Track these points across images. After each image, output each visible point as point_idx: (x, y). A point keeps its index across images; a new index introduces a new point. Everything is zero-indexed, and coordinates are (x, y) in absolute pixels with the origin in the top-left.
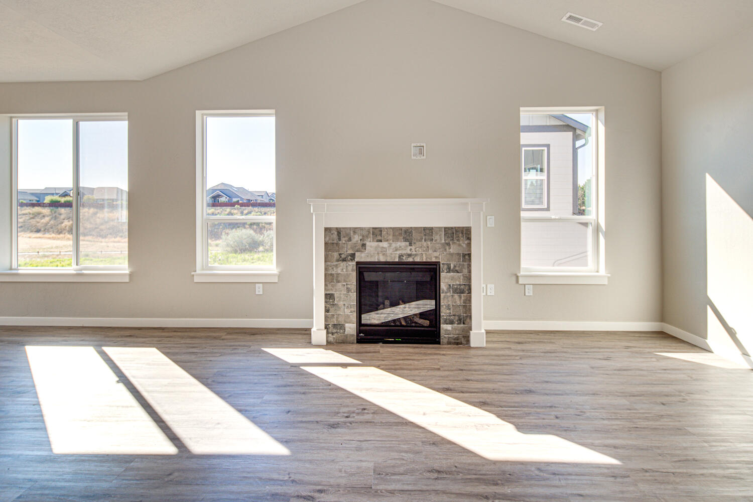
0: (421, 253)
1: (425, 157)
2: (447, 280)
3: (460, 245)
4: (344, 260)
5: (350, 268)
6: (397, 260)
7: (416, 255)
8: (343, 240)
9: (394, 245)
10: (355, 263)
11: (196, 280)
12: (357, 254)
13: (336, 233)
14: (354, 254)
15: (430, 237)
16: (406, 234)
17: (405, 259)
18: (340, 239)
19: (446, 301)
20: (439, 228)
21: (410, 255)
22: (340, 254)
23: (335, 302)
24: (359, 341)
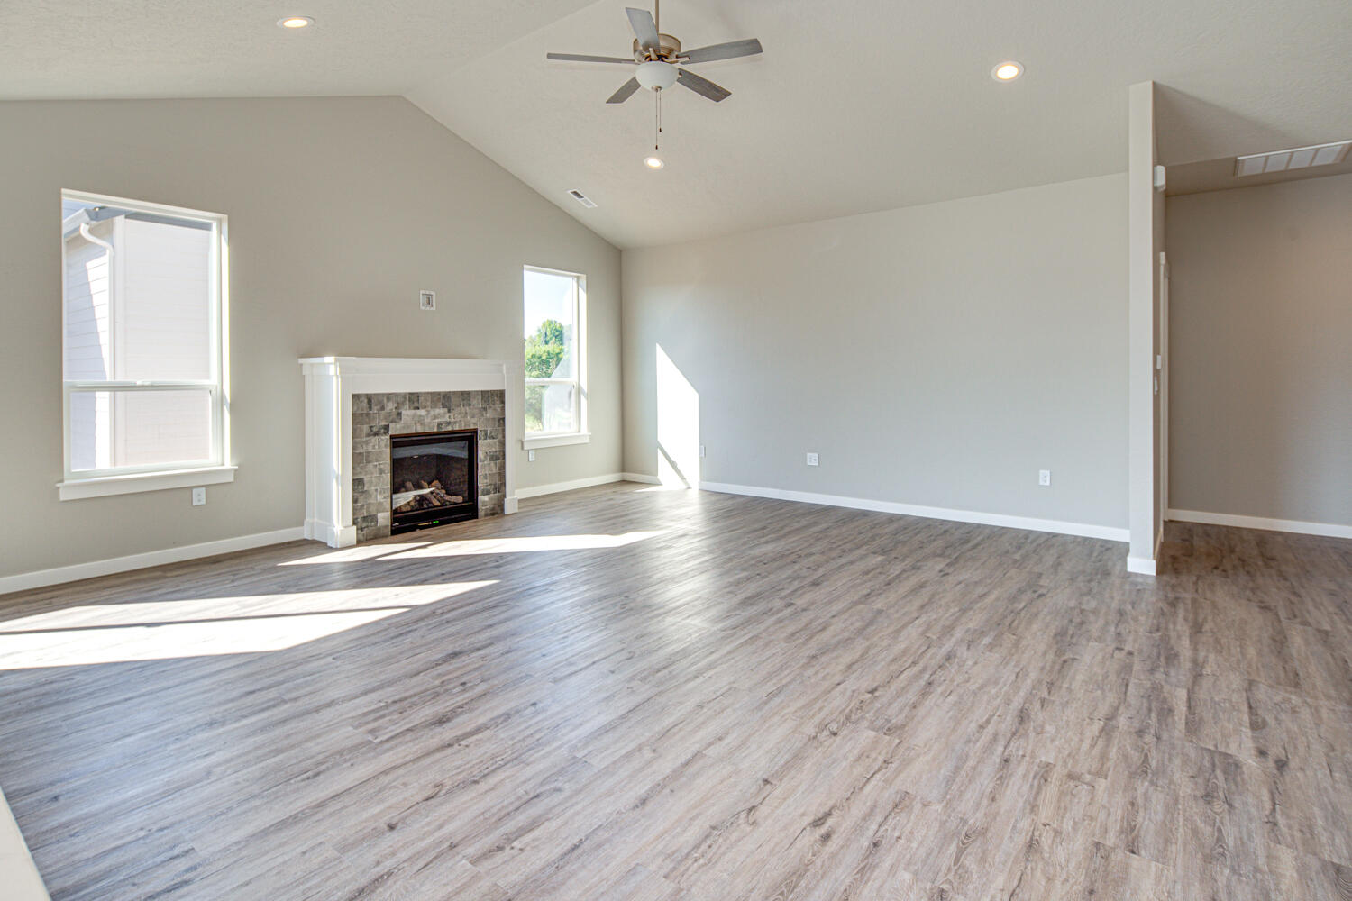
0: (460, 421)
1: (434, 308)
2: (483, 448)
3: (495, 409)
4: (376, 434)
5: (383, 444)
6: (435, 430)
8: (375, 409)
9: (432, 413)
10: (388, 437)
11: (65, 496)
12: (392, 426)
13: (366, 401)
14: (388, 426)
15: (468, 402)
16: (445, 399)
18: (370, 408)
19: (483, 470)
20: (476, 391)
21: (449, 423)
22: (371, 427)
23: (366, 488)
24: (394, 532)
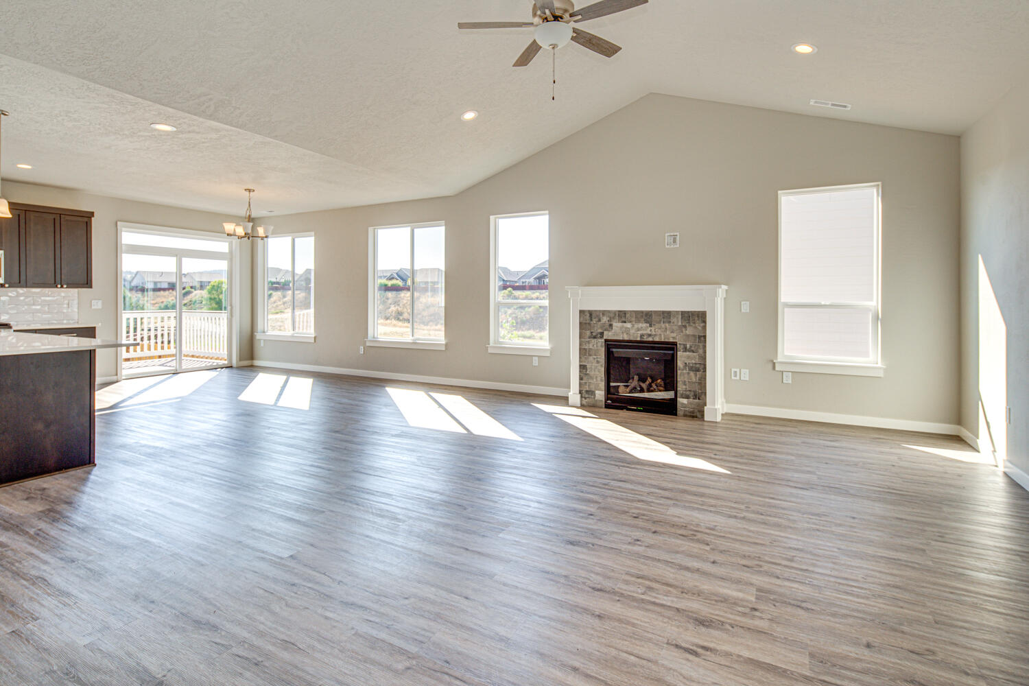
0: (660, 333)
1: (678, 246)
2: (683, 359)
3: (696, 327)
4: (595, 337)
5: (599, 344)
6: (639, 339)
7: (655, 335)
8: (594, 321)
9: (636, 326)
10: (603, 340)
11: (490, 351)
12: (605, 333)
13: (588, 315)
14: (603, 333)
15: (669, 320)
16: (647, 317)
17: (645, 339)
18: (591, 320)
19: (682, 377)
20: (677, 311)
21: (650, 335)
22: (592, 333)
23: (588, 372)
24: (607, 406)
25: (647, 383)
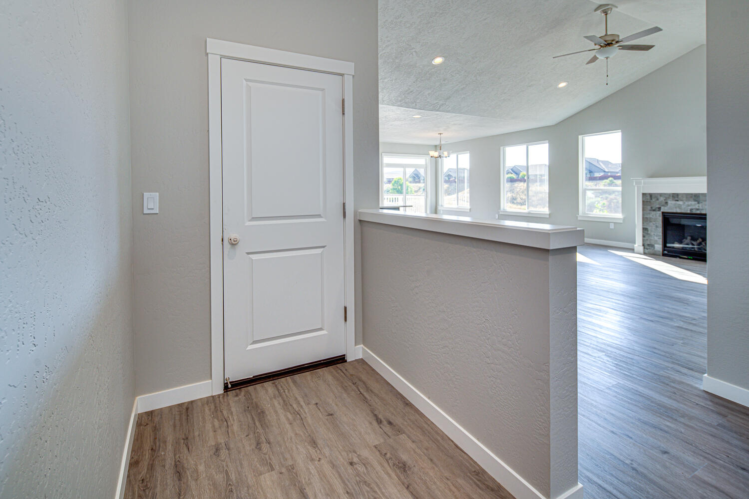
4: (654, 210)
5: (658, 215)
6: (689, 212)
8: (654, 200)
9: (687, 203)
10: (660, 212)
11: (579, 219)
12: (662, 207)
13: (650, 196)
14: (660, 207)
17: (694, 212)
18: (651, 199)
21: (698, 209)
22: (652, 207)
23: (649, 232)
24: (664, 255)
25: (698, 241)
